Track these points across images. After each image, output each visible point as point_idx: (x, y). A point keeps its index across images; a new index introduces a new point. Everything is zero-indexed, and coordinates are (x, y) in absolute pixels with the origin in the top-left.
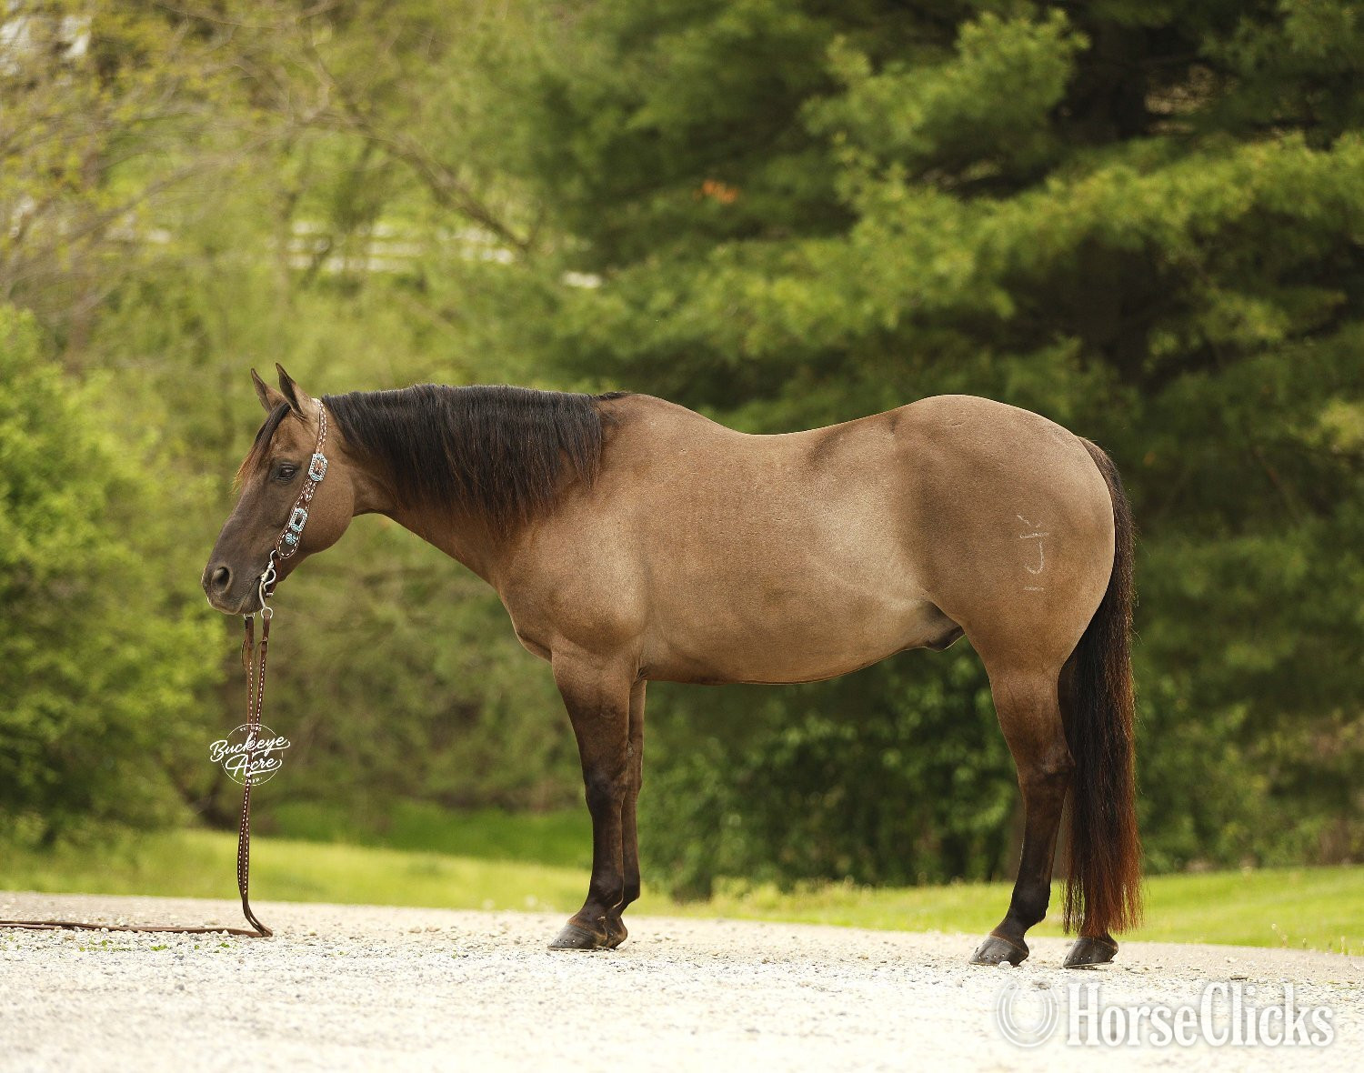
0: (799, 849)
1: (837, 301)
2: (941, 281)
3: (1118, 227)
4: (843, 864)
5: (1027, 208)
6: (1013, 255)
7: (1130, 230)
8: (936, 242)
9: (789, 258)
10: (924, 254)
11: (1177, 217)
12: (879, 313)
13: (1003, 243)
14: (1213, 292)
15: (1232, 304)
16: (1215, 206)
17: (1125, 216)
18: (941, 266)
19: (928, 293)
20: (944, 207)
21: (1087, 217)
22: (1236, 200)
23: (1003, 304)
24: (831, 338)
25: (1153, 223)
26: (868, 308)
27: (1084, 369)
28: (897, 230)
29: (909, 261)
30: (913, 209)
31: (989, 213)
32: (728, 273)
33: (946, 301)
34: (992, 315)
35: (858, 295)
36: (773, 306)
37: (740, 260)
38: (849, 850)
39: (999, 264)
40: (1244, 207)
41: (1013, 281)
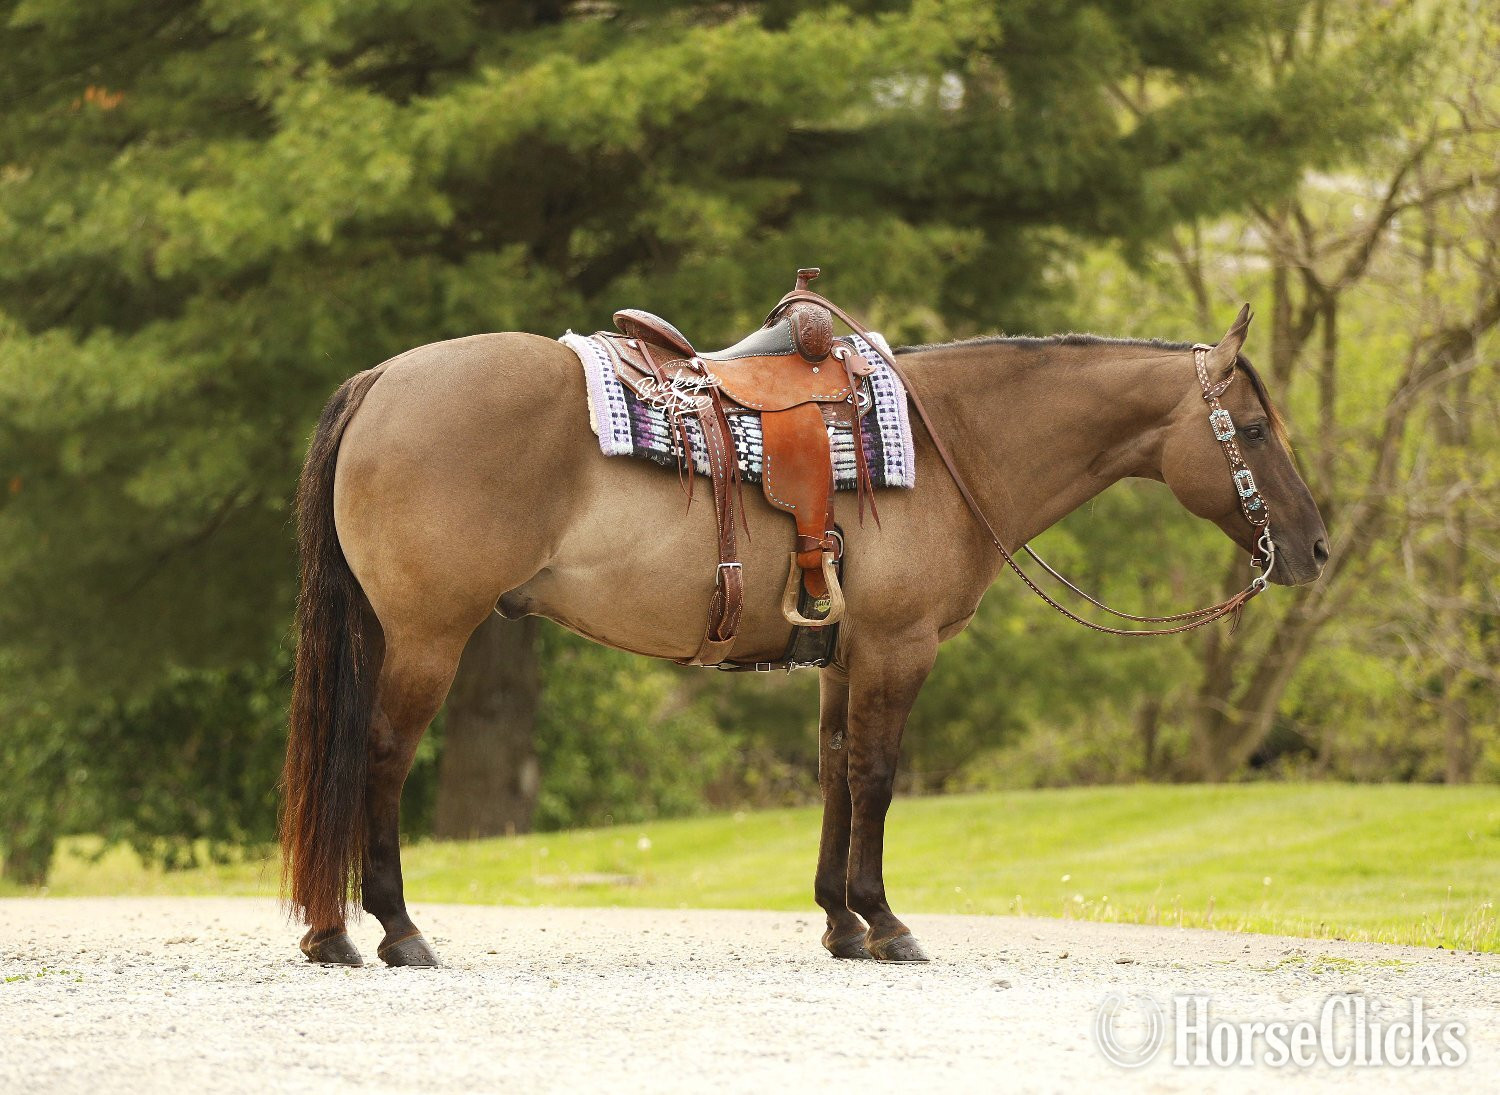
0: (155, 804)
1: (257, 216)
2: (376, 189)
3: (564, 124)
4: (204, 819)
5: (463, 101)
6: (452, 155)
7: (577, 127)
8: (365, 148)
9: (197, 164)
10: (357, 161)
11: (629, 109)
12: (310, 227)
13: (440, 142)
14: (664, 190)
15: (688, 200)
16: (666, 96)
17: (569, 113)
18: (375, 172)
19: (363, 203)
20: (373, 109)
21: (529, 117)
22: (690, 88)
23: (442, 210)
24: (257, 252)
25: (602, 119)
26: (298, 220)
27: (529, 277)
28: (322, 135)
29: (339, 169)
30: (335, 112)
31: (421, 112)
32: (134, 183)
33: (382, 209)
34: (429, 225)
35: (287, 208)
36: (189, 223)
37: (140, 166)
38: (211, 804)
39: (436, 167)
40: (698, 95)
41: (451, 183)
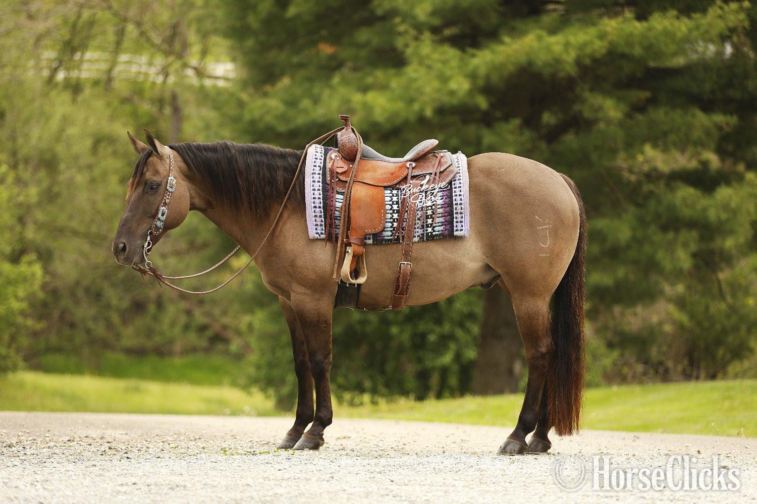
0: (346, 377)
1: (400, 105)
2: (452, 93)
3: (539, 63)
4: (367, 384)
5: (493, 52)
6: (488, 77)
7: (547, 64)
8: (448, 73)
9: (369, 80)
10: (444, 79)
11: (570, 57)
12: (422, 110)
13: (482, 71)
14: (587, 95)
15: (597, 100)
16: (588, 50)
17: (542, 58)
18: (453, 85)
19: (446, 99)
20: (451, 53)
21: (523, 59)
22: (599, 47)
23: (482, 103)
24: (398, 121)
25: (558, 61)
26: (416, 107)
27: (522, 134)
28: (429, 67)
29: (436, 84)
30: (436, 56)
31: (473, 56)
32: (343, 91)
33: (455, 101)
34: (477, 109)
35: (411, 101)
36: (368, 108)
37: (345, 82)
38: (372, 378)
39: (481, 83)
40: (604, 51)
41: (487, 90)
